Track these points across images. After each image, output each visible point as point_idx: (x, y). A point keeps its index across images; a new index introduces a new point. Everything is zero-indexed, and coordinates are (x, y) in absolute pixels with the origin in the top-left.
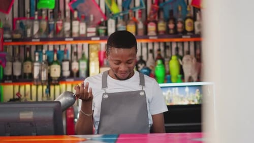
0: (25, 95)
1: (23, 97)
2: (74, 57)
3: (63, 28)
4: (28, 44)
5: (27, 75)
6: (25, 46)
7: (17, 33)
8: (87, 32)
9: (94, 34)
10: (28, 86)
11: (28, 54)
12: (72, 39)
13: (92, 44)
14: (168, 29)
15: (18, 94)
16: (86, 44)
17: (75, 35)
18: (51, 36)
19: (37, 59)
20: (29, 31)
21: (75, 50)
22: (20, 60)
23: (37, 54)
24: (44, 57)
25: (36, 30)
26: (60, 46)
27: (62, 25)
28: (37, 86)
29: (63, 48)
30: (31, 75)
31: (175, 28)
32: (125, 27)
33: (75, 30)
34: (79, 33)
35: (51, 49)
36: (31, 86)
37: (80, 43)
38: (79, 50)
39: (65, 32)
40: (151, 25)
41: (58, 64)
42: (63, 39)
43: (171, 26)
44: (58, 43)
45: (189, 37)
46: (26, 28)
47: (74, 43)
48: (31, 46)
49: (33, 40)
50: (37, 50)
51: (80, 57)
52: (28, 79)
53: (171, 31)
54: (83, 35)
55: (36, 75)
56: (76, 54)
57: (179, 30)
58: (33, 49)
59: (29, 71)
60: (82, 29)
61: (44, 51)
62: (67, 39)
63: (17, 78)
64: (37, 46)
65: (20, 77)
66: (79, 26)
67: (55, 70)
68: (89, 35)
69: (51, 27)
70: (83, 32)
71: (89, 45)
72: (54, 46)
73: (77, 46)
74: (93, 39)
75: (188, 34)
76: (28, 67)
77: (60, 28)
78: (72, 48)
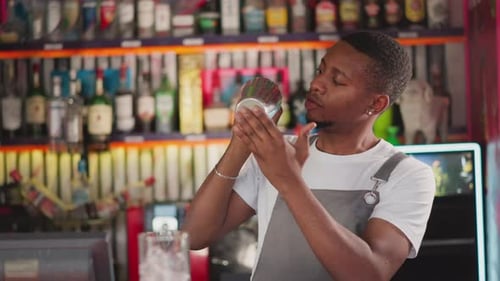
0: (32, 175)
1: (25, 179)
2: (144, 86)
3: (117, 18)
4: (36, 57)
5: (36, 129)
6: (28, 61)
7: (8, 31)
8: (173, 27)
9: (190, 31)
10: (37, 155)
11: (36, 78)
12: (137, 44)
13: (186, 54)
14: (364, 16)
15: (15, 173)
16: (170, 54)
17: (147, 35)
18: (89, 35)
19: (57, 91)
20: (37, 26)
21: (145, 68)
22: (17, 93)
23: (57, 79)
24: (74, 88)
25: (54, 21)
26: (109, 60)
27: (115, 10)
28: (59, 155)
29: (116, 64)
30: (45, 128)
31: (382, 13)
32: (262, 12)
33: (145, 22)
34: (153, 27)
35: (90, 65)
36: (44, 155)
37: (156, 53)
38: (156, 69)
39: (123, 27)
40: (325, 7)
41: (107, 103)
42: (116, 44)
43: (372, 9)
44: (104, 53)
45: (414, 35)
46: (30, 17)
47: (143, 53)
48: (42, 60)
49: (48, 47)
50: (56, 71)
51: (156, 83)
52: (36, 137)
53: (373, 22)
54: (163, 33)
55: (55, 128)
56: (148, 77)
57: (392, 19)
58: (49, 67)
59: (38, 117)
60: (162, 18)
61: (73, 74)
62: (125, 44)
63: (12, 136)
64: (57, 61)
65: (18, 132)
66: (154, 12)
67: (99, 118)
68: (178, 33)
69: (90, 16)
70: (163, 26)
71: (178, 57)
72: (96, 60)
73: (150, 58)
74: (187, 42)
75: (413, 27)
76: (37, 108)
77: (109, 16)
78: (138, 62)
